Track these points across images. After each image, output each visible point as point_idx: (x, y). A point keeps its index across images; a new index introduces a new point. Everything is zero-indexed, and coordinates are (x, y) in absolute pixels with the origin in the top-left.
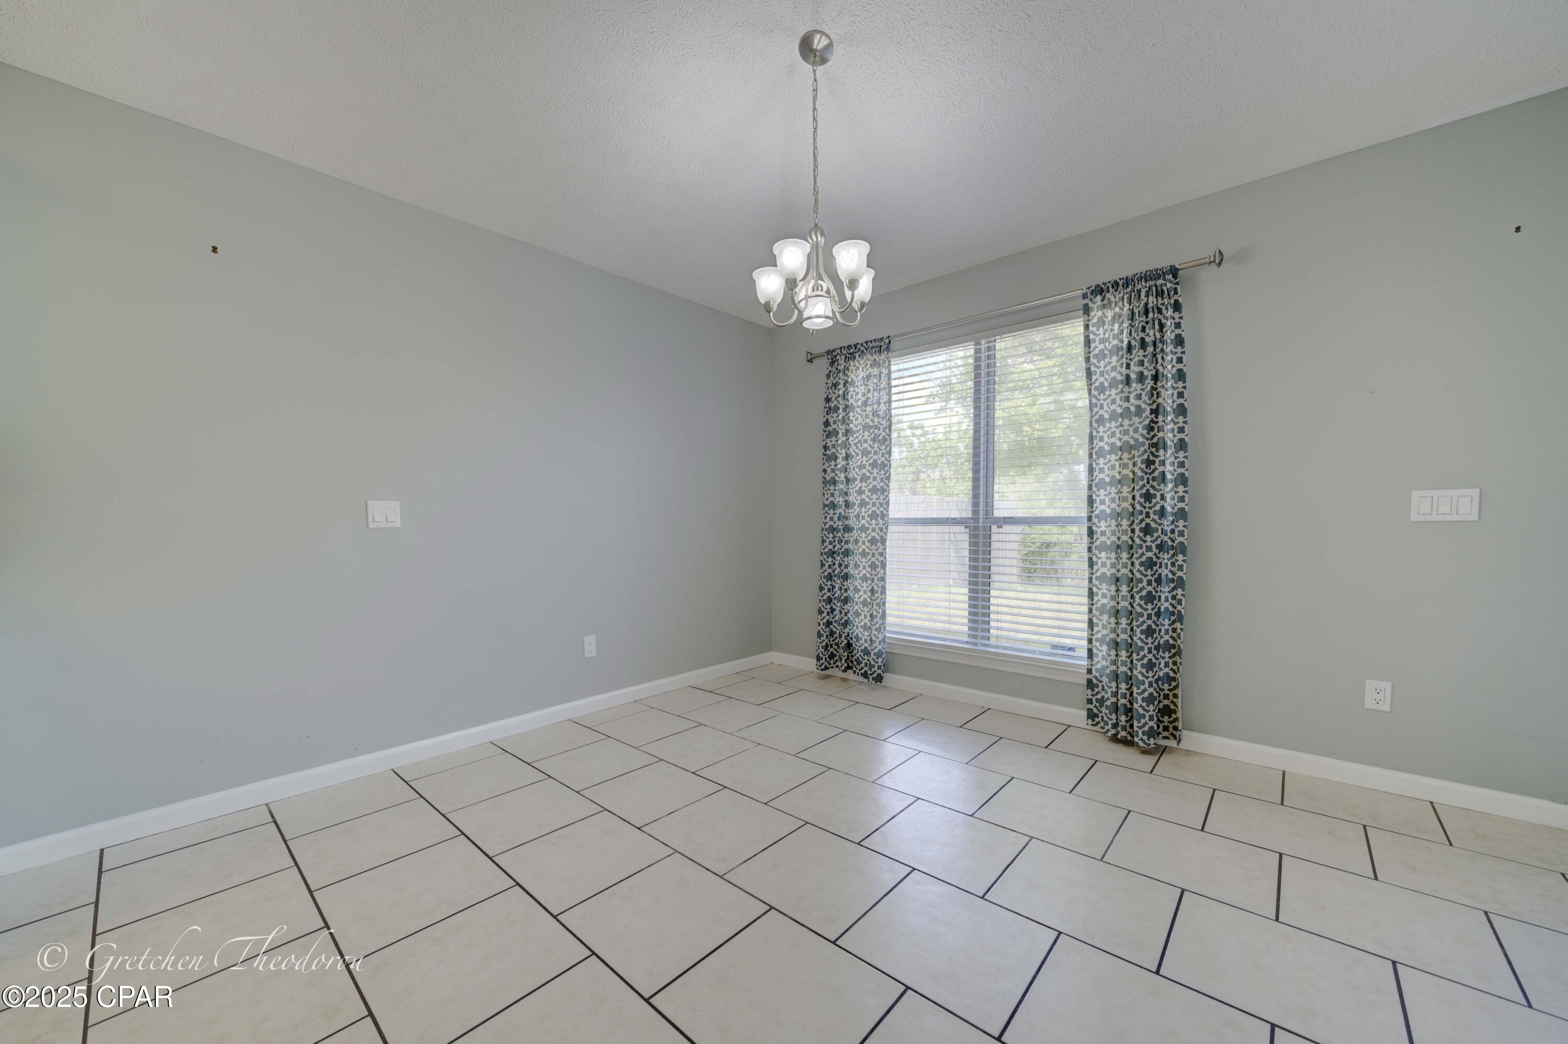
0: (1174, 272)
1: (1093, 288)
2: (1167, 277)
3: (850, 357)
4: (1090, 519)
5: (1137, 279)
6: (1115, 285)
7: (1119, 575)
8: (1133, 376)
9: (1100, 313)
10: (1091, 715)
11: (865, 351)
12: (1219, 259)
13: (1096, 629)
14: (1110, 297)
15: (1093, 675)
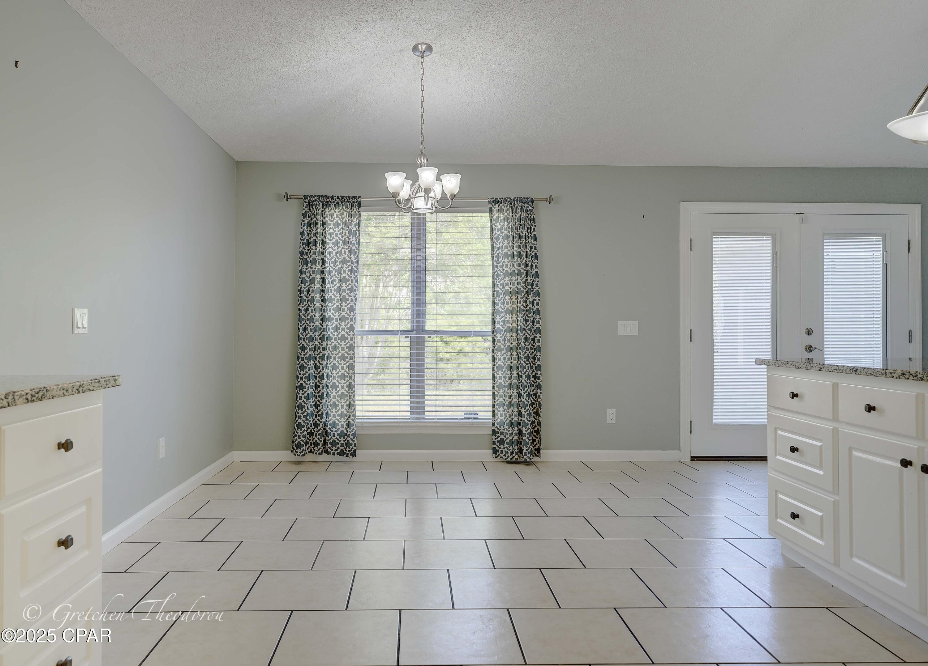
0: (532, 201)
1: (494, 199)
2: (529, 203)
3: (327, 205)
4: (493, 332)
5: (516, 201)
6: (505, 201)
7: (512, 365)
8: (515, 253)
9: (497, 214)
10: (495, 451)
11: (340, 203)
12: (550, 200)
13: (497, 398)
14: (502, 206)
15: (496, 426)
